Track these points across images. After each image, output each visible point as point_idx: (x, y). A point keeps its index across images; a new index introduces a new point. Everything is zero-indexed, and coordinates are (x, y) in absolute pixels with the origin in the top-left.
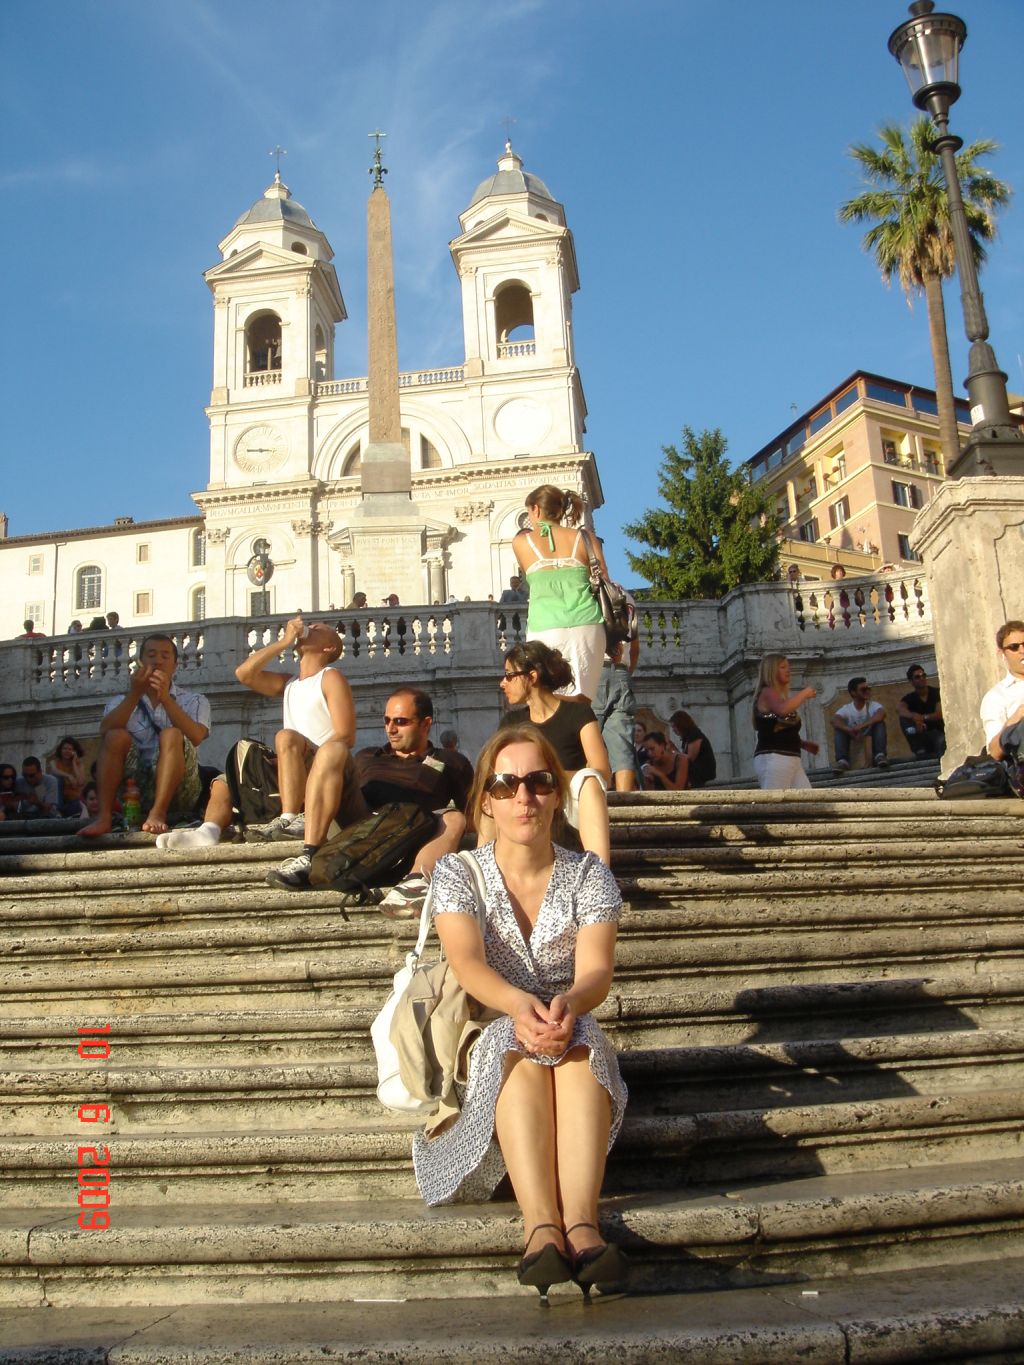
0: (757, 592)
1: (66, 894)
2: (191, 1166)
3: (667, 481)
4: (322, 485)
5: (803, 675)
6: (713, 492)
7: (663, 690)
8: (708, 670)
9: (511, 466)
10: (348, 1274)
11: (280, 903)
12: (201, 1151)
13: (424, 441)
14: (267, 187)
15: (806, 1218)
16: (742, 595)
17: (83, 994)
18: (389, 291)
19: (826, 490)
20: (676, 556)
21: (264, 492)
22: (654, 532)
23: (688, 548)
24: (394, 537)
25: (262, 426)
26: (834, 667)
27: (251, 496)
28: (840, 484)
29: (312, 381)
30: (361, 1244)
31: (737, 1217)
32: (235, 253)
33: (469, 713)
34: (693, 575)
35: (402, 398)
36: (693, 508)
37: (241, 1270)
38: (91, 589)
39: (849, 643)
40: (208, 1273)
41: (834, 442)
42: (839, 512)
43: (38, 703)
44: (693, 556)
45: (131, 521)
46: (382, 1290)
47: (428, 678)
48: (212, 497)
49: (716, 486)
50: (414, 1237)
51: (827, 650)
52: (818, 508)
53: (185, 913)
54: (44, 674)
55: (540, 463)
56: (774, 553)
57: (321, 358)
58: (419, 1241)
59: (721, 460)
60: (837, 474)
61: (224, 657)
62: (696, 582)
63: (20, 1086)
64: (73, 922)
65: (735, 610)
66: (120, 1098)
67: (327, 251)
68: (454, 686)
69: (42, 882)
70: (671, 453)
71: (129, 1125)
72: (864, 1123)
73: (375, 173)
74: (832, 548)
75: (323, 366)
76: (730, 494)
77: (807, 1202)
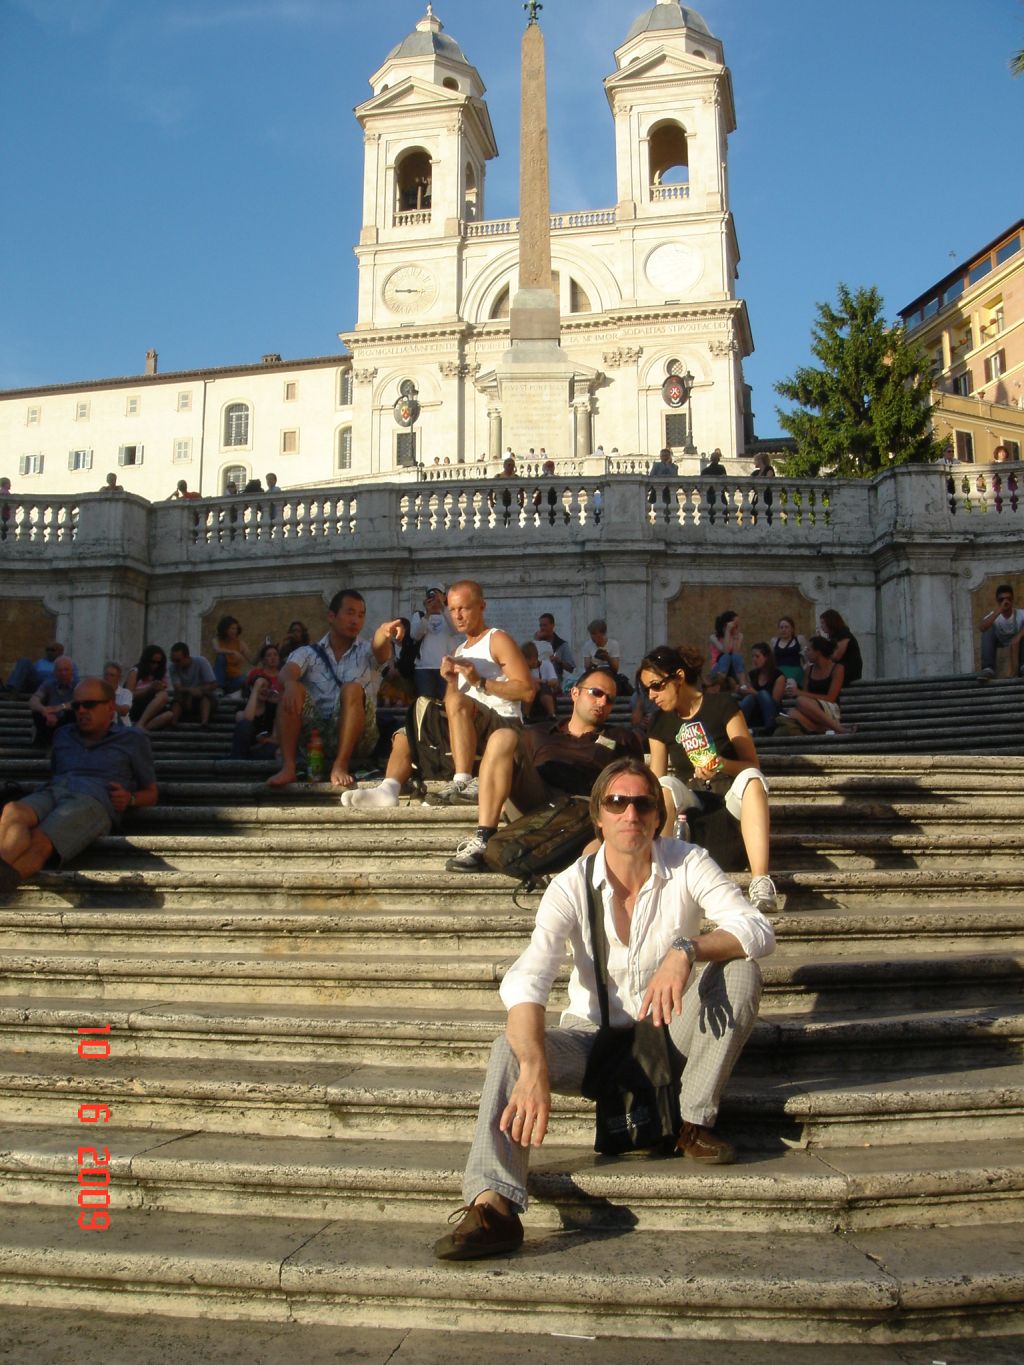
0: (909, 473)
1: (262, 854)
2: (407, 1192)
3: (821, 339)
4: (470, 327)
5: (952, 560)
6: (867, 352)
7: (810, 568)
8: (856, 550)
9: (661, 312)
10: (547, 1313)
11: (462, 884)
12: (416, 1182)
13: (574, 285)
14: (419, 19)
15: (939, 1293)
16: (894, 476)
17: (291, 982)
18: (542, 132)
19: (983, 342)
20: (826, 415)
21: (412, 333)
22: (805, 390)
23: (839, 408)
24: (542, 384)
25: (411, 266)
26: (983, 552)
27: (398, 337)
28: (997, 337)
29: (462, 222)
30: (560, 1293)
31: (881, 1290)
32: (386, 88)
33: (616, 586)
34: (843, 435)
35: (552, 240)
36: (845, 367)
37: (457, 1305)
38: (239, 426)
39: (1000, 528)
40: (429, 1305)
41: (992, 293)
42: (995, 365)
43: (194, 564)
44: (844, 416)
45: (278, 358)
46: (574, 1327)
47: (577, 549)
48: (360, 337)
49: (870, 345)
50: (606, 1290)
51: (977, 535)
52: (973, 360)
53: (374, 888)
54: (201, 535)
55: (690, 310)
56: (927, 414)
57: (471, 197)
58: (609, 1294)
59: (876, 319)
60: (994, 326)
61: (376, 522)
62: (846, 443)
63: (251, 1095)
64: (272, 890)
65: (886, 490)
66: (337, 1108)
67: (479, 86)
68: (603, 559)
69: (239, 843)
70: (826, 310)
71: (343, 1130)
72: (994, 1186)
73: (530, 8)
74: (985, 403)
75: (473, 205)
76: (883, 354)
77: (941, 1280)
